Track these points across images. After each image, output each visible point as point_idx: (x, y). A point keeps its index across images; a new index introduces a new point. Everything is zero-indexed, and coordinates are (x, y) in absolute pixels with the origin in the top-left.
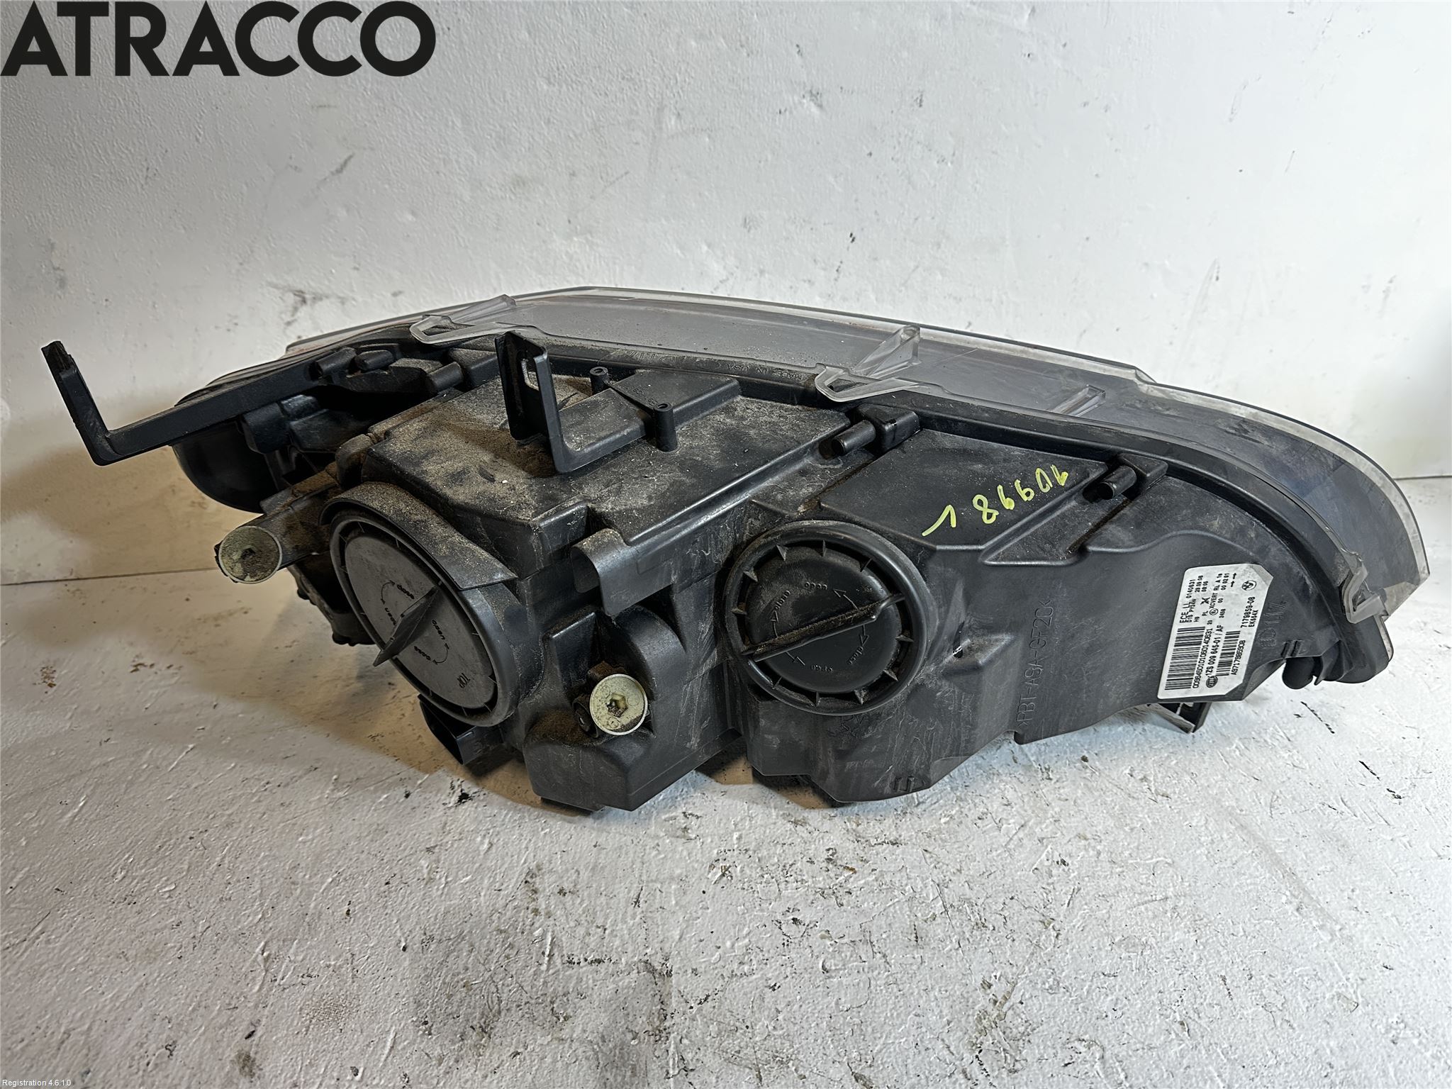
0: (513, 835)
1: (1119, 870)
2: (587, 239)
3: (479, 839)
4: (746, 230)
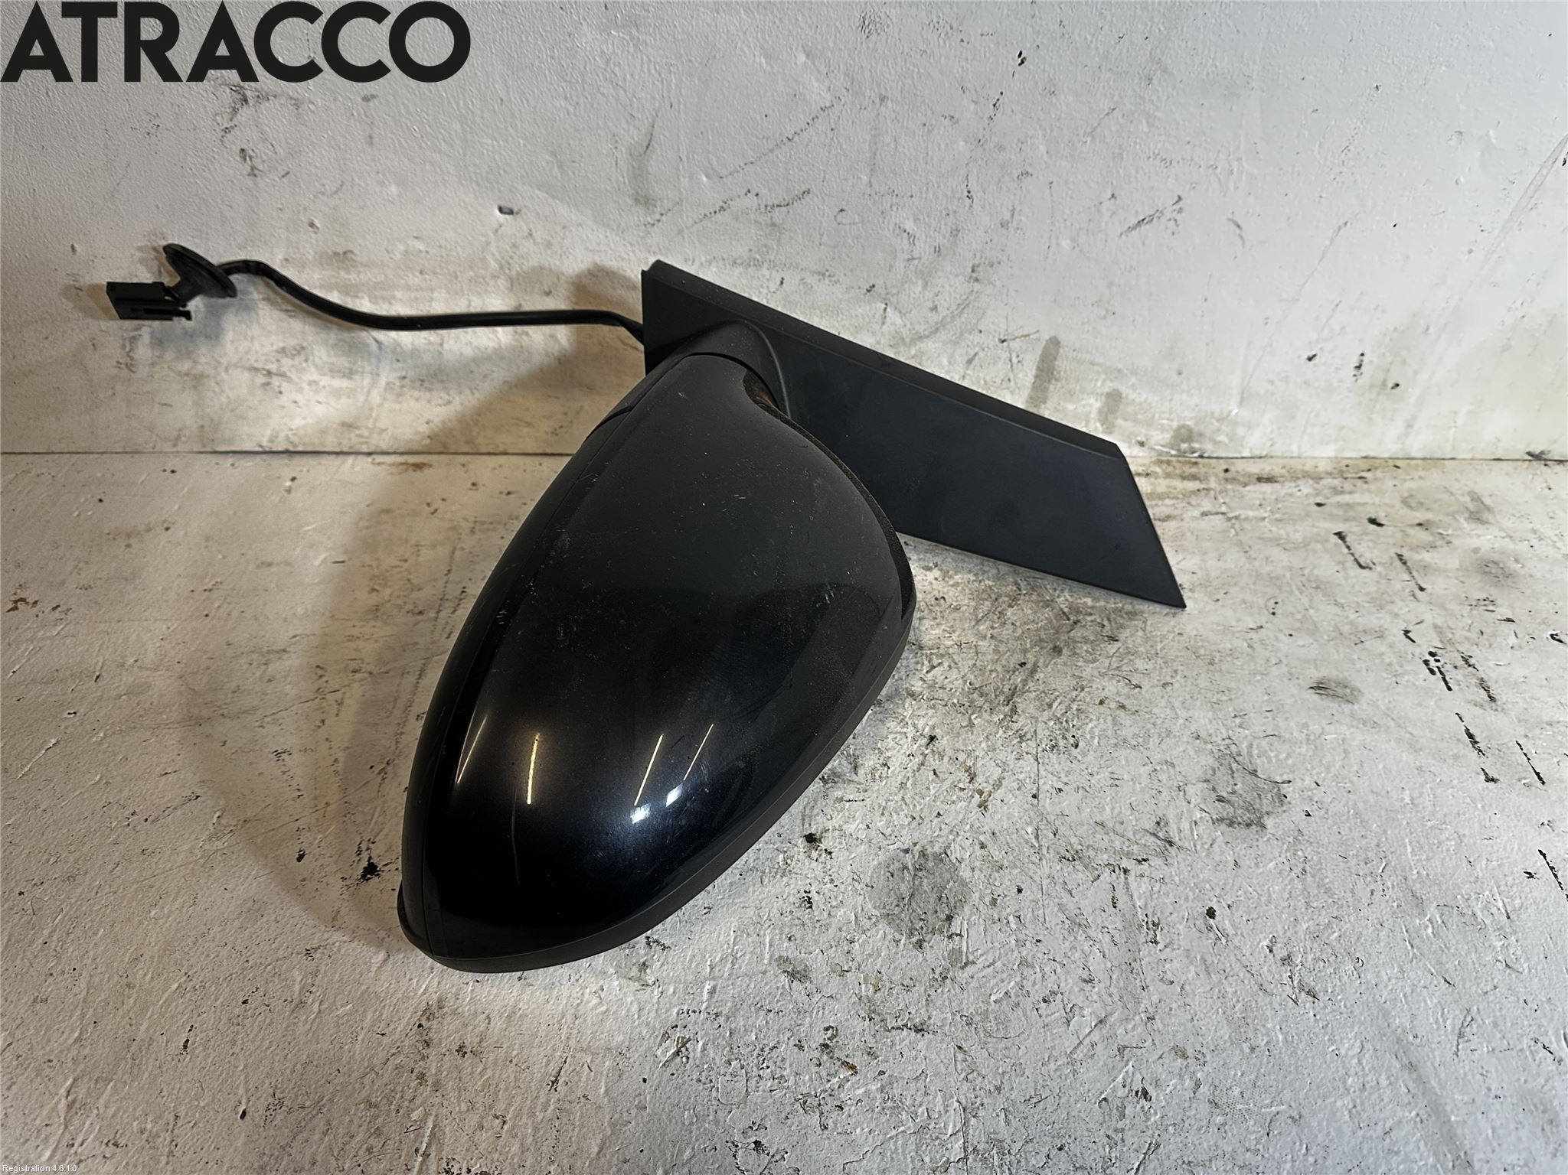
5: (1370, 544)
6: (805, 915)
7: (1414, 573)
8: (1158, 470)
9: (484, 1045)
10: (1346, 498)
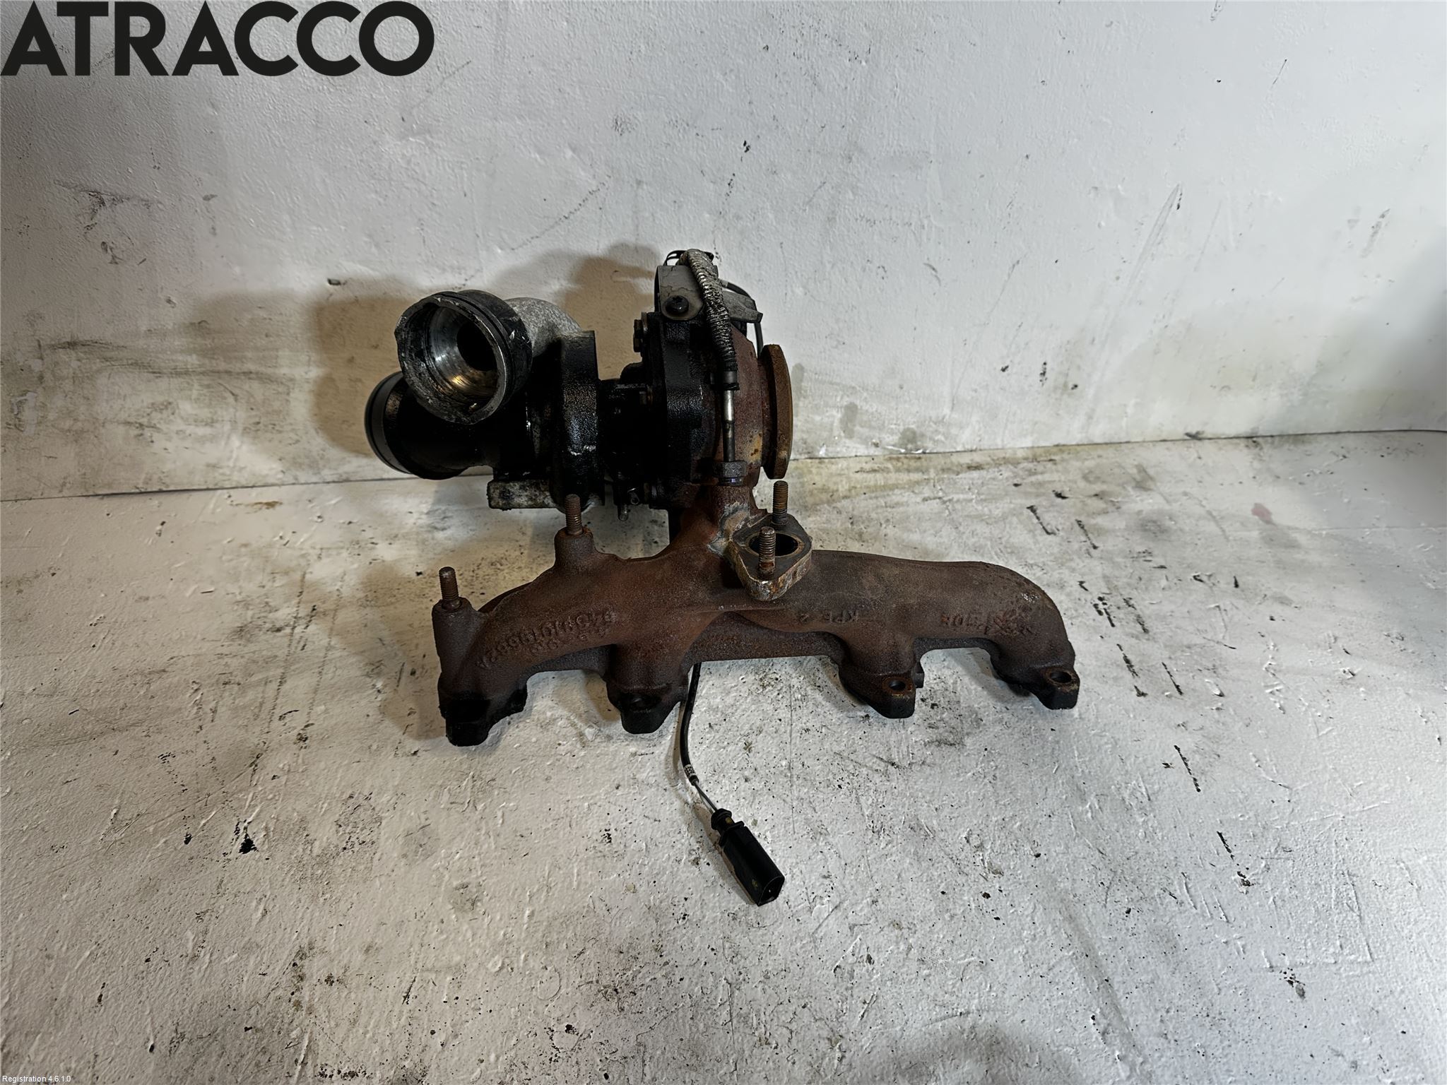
0: (290, 900)
1: (926, 972)
2: (425, 140)
3: (254, 903)
4: (618, 135)
5: (1055, 514)
6: (605, 848)
7: (1090, 535)
8: (890, 466)
9: (348, 974)
10: (1040, 477)
